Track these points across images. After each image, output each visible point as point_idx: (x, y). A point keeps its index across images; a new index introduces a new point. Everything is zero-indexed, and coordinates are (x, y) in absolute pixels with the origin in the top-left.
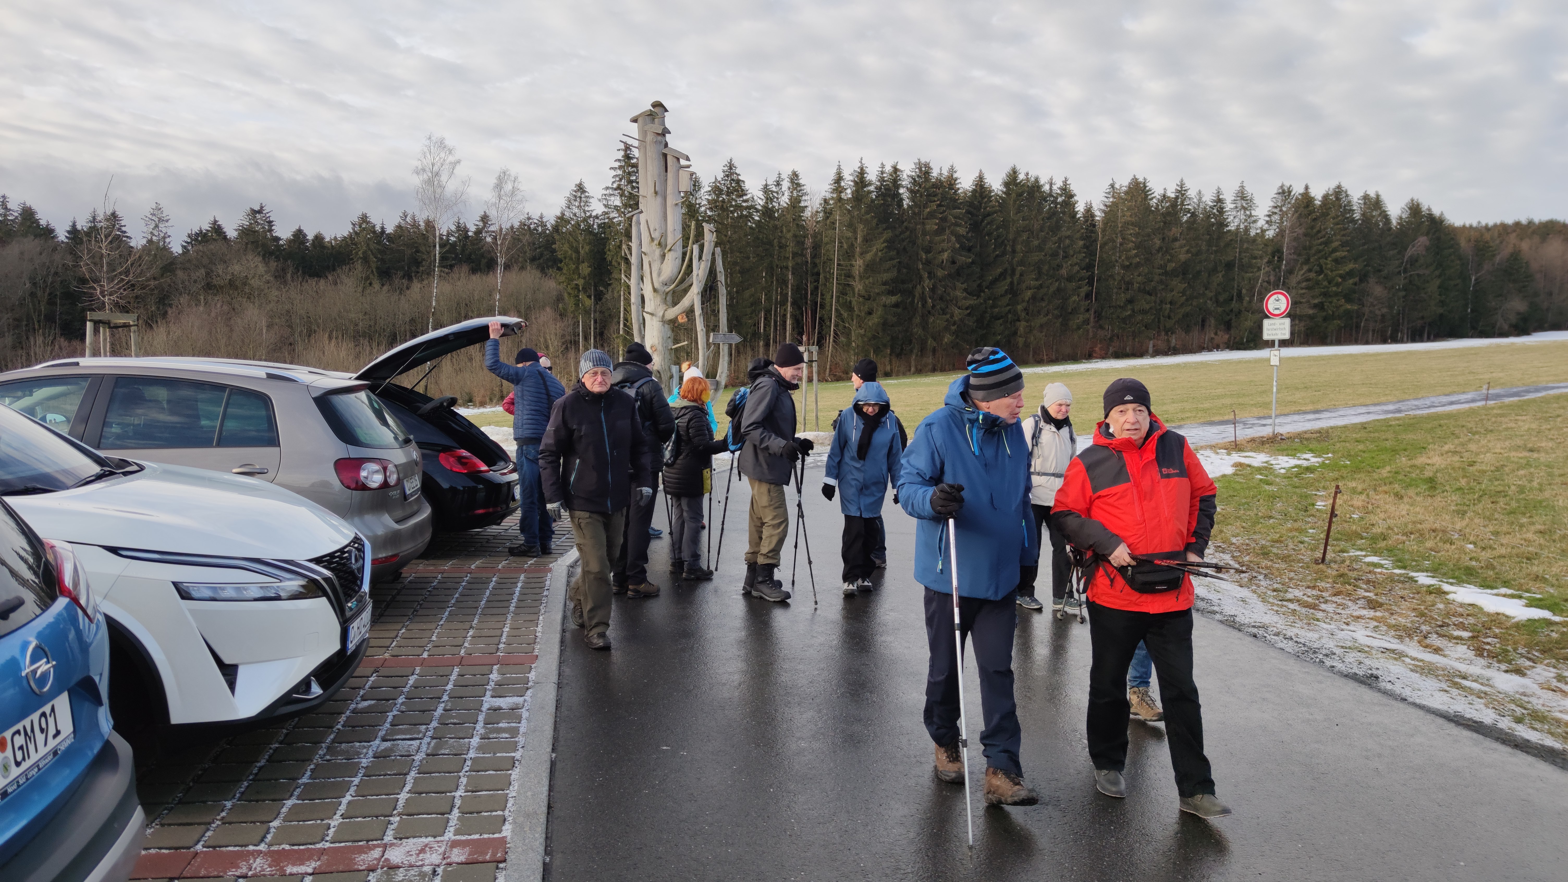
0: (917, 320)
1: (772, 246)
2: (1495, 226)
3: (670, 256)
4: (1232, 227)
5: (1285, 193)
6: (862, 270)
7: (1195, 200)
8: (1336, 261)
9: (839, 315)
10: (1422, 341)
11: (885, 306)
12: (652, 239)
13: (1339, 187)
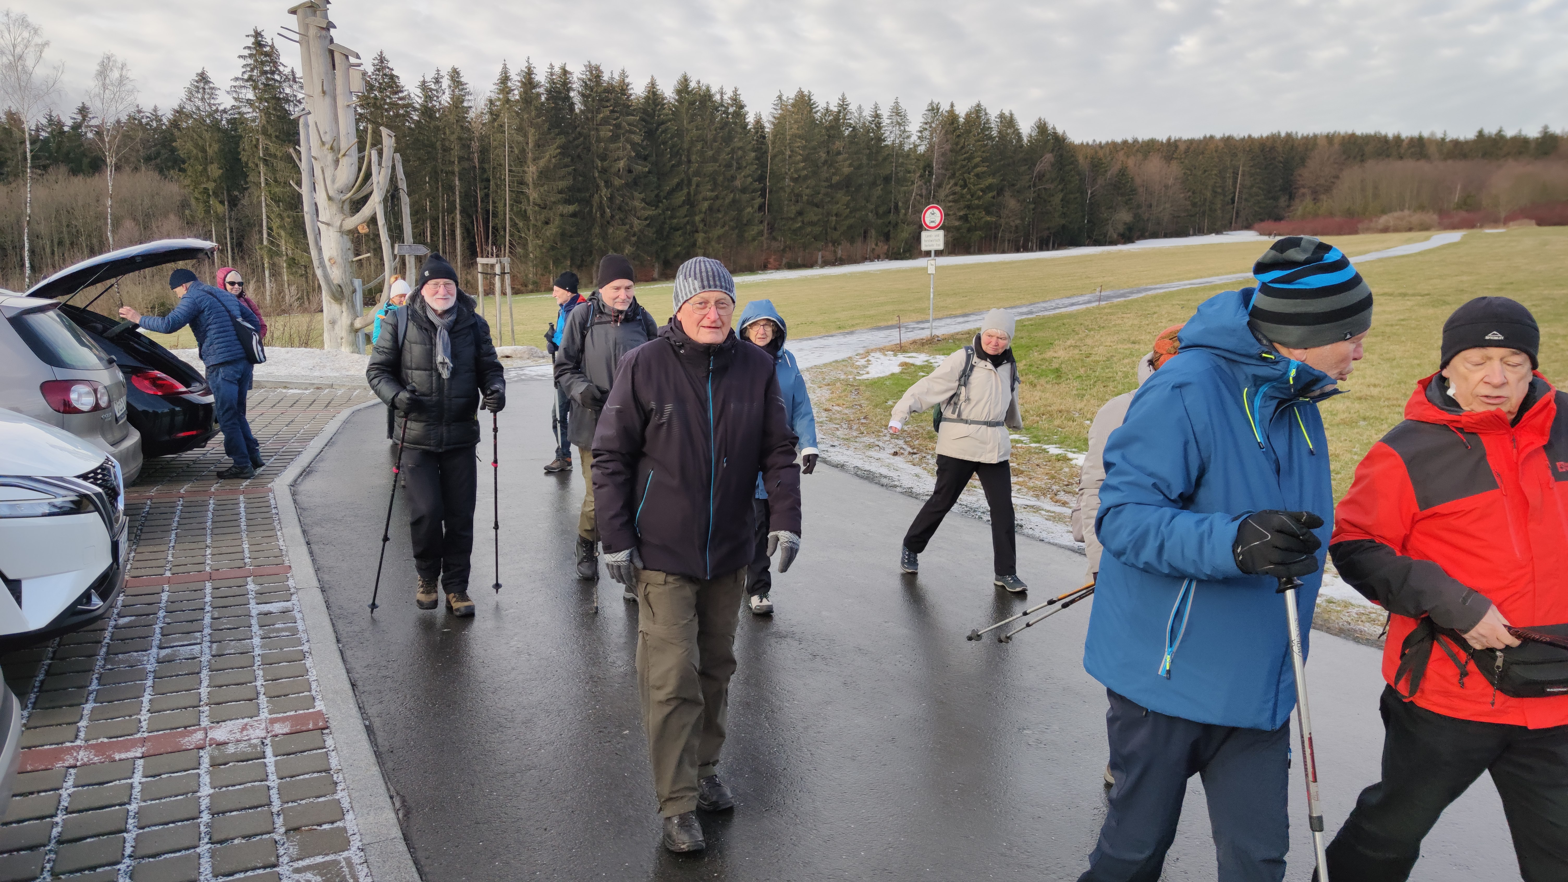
0: (597, 230)
1: (435, 148)
2: (1107, 143)
3: (344, 162)
4: (889, 142)
5: (934, 109)
6: (535, 177)
7: (856, 115)
8: (977, 176)
9: (514, 225)
10: (1048, 250)
11: (562, 215)
12: (323, 143)
13: (979, 105)
